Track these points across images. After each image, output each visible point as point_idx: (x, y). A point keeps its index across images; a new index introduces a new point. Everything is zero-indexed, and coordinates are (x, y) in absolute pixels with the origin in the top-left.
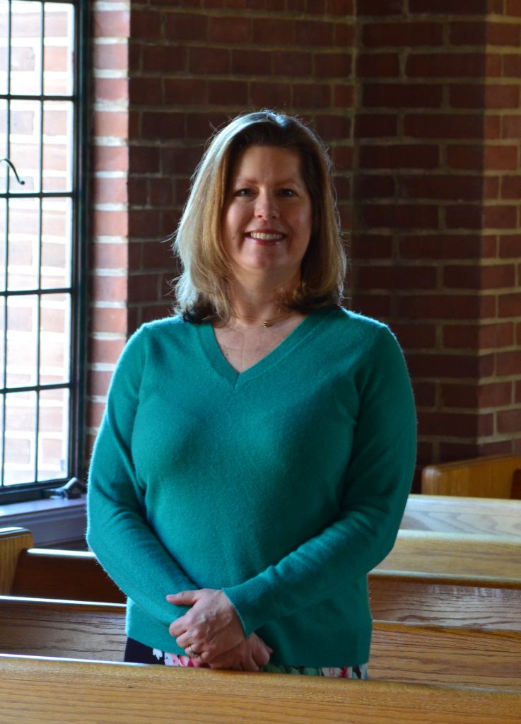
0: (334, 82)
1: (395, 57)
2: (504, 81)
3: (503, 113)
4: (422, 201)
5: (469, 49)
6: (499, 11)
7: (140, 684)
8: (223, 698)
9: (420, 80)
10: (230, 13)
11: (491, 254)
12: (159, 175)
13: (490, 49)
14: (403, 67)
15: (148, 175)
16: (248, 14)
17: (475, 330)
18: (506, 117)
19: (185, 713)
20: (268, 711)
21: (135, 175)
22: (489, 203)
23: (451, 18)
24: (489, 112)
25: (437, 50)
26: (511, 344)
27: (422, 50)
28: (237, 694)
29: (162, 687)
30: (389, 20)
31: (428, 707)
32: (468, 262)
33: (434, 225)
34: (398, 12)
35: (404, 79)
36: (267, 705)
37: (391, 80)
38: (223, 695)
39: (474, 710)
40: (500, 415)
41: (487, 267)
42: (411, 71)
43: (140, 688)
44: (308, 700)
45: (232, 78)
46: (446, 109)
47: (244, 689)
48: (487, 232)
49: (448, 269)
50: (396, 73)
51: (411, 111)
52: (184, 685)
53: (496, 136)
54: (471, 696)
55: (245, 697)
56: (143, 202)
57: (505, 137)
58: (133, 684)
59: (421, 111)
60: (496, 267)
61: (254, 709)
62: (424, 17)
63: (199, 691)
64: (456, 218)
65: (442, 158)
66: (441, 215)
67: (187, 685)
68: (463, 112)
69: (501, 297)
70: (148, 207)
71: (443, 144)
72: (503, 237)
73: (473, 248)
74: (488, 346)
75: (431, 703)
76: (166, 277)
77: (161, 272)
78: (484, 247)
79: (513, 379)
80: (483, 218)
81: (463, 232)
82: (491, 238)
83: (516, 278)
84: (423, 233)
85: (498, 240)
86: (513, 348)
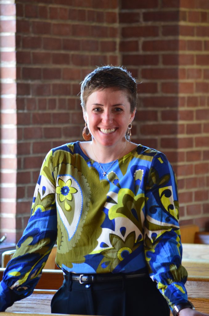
0: (109, 54)
1: (137, 43)
2: (188, 52)
3: (187, 67)
4: (150, 109)
5: (171, 38)
6: (184, 20)
9: (148, 53)
10: (62, 22)
11: (182, 132)
12: (30, 97)
13: (181, 38)
14: (140, 46)
15: (25, 96)
16: (70, 22)
17: (176, 167)
18: (188, 70)
21: (20, 97)
22: (181, 109)
23: (163, 23)
24: (180, 67)
25: (156, 39)
26: (191, 173)
27: (149, 39)
30: (134, 25)
32: (171, 136)
33: (156, 119)
34: (138, 21)
35: (141, 52)
37: (134, 53)
40: (188, 207)
41: (181, 139)
42: (144, 49)
45: (63, 52)
46: (161, 66)
48: (180, 122)
49: (162, 140)
50: (137, 49)
51: (144, 67)
53: (183, 78)
56: (23, 109)
57: (188, 78)
59: (149, 67)
60: (185, 139)
62: (150, 23)
64: (166, 116)
65: (159, 88)
66: (159, 115)
68: (169, 67)
69: (188, 153)
70: (26, 111)
71: (159, 82)
72: (188, 125)
73: (174, 130)
74: (181, 175)
76: (34, 143)
77: (32, 141)
78: (179, 129)
79: (193, 190)
80: (179, 116)
81: (169, 122)
82: (183, 125)
83: (194, 144)
84: (151, 123)
85: (186, 126)
86: (193, 176)
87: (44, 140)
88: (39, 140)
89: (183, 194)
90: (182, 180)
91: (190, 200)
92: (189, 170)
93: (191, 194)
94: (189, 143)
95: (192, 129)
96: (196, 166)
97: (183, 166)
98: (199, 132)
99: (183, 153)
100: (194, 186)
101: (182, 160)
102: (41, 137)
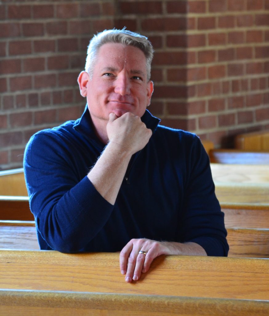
7: (14, 261)
8: (61, 267)
11: (192, 28)
17: (185, 71)
19: (40, 276)
20: (87, 273)
26: (204, 78)
28: (70, 264)
29: (26, 262)
31: (177, 268)
32: (179, 33)
33: (160, 11)
36: (87, 270)
38: (61, 265)
39: (204, 268)
43: (14, 263)
44: (110, 266)
47: (73, 261)
48: (190, 15)
49: (169, 37)
52: (39, 260)
54: (202, 261)
55: (74, 266)
58: (10, 261)
60: (196, 36)
61: (79, 273)
63: (48, 263)
67: (41, 260)
69: (200, 53)
72: (199, 19)
73: (182, 25)
74: (192, 80)
75: (180, 265)
76: (11, 43)
77: (8, 40)
78: (189, 24)
79: (207, 98)
80: (188, 7)
81: (177, 16)
82: (193, 19)
83: (207, 42)
84: (154, 17)
85: (196, 21)
86: (206, 81)
87: (22, 39)
88: (16, 39)
89: (195, 103)
90: (193, 87)
91: (203, 110)
92: (201, 74)
93: (203, 103)
94: (201, 40)
95: (204, 24)
96: (210, 69)
97: (194, 69)
98: (213, 27)
99: (193, 53)
100: (208, 93)
101: (193, 62)
102: (19, 35)
